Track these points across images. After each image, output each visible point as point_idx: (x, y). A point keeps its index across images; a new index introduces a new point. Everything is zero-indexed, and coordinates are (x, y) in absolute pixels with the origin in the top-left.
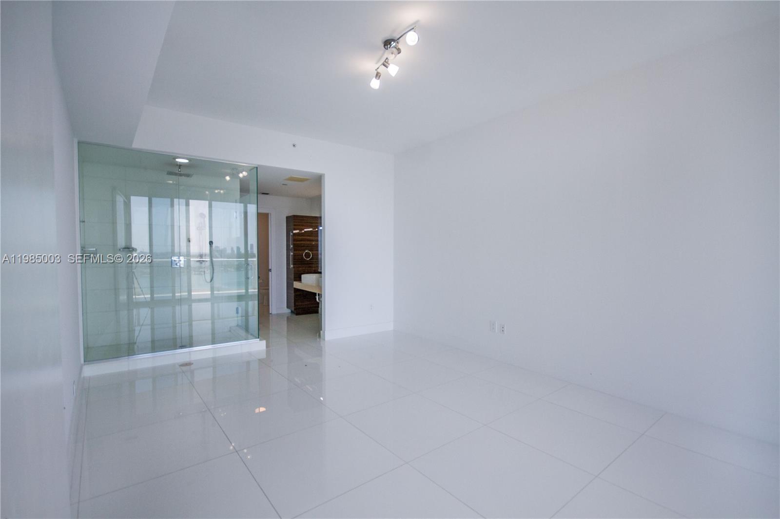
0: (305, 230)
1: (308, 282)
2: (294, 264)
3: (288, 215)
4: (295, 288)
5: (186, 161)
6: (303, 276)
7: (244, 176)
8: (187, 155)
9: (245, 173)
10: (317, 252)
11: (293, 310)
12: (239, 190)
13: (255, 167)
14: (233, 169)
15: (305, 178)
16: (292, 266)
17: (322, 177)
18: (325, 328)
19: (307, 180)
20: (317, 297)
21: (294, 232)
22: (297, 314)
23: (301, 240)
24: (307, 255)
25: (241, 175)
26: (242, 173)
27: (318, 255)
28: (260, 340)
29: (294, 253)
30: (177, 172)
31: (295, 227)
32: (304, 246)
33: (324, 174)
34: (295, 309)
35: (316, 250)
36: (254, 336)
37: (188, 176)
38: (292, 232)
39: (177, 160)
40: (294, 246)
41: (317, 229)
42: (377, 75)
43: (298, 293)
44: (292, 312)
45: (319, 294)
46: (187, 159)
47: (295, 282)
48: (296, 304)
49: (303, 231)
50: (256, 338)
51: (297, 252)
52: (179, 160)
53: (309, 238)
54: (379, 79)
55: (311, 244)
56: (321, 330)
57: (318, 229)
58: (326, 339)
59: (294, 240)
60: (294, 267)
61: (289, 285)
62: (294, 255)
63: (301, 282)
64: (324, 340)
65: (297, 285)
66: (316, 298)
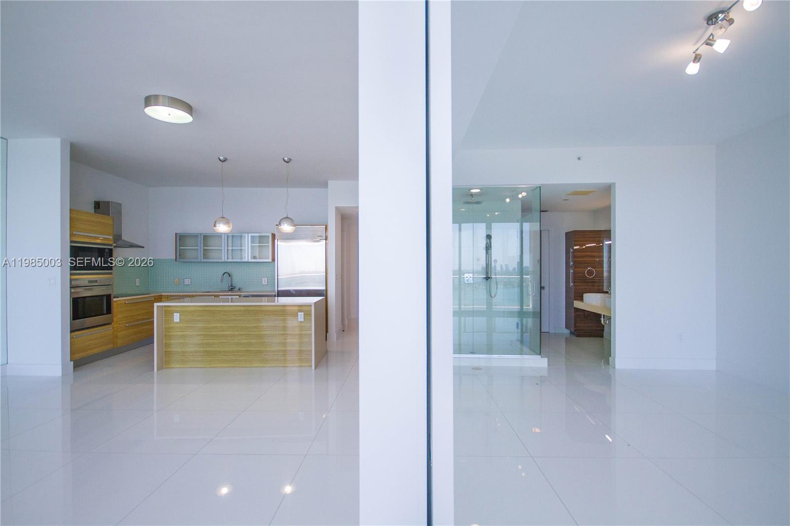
0: (587, 246)
1: (592, 302)
2: (574, 282)
3: (567, 231)
4: (575, 308)
5: (478, 191)
6: (585, 295)
7: (523, 197)
8: (478, 186)
9: (524, 194)
10: (602, 269)
11: (573, 330)
12: (520, 211)
13: (537, 187)
14: (513, 191)
15: (591, 190)
16: (572, 284)
17: (612, 188)
18: (615, 354)
19: (592, 192)
20: (602, 319)
21: (575, 248)
22: (578, 336)
23: (583, 257)
24: (590, 273)
25: (520, 196)
26: (521, 194)
27: (603, 273)
28: (541, 357)
29: (574, 271)
30: (471, 201)
31: (576, 243)
32: (585, 263)
33: (615, 183)
34: (575, 330)
35: (601, 268)
36: (535, 352)
37: (478, 203)
38: (573, 249)
39: (472, 191)
40: (574, 264)
41: (601, 244)
42: (696, 58)
43: (579, 313)
44: (571, 333)
45: (604, 315)
46: (480, 189)
47: (575, 301)
48: (577, 325)
49: (584, 247)
50: (537, 354)
51: (578, 269)
52: (473, 191)
53: (592, 254)
54: (699, 61)
55: (595, 261)
56: (611, 356)
57: (603, 244)
58: (616, 367)
59: (574, 257)
60: (574, 285)
61: (569, 304)
62: (574, 273)
63: (583, 302)
64: (614, 368)
65: (577, 304)
66: (601, 321)
